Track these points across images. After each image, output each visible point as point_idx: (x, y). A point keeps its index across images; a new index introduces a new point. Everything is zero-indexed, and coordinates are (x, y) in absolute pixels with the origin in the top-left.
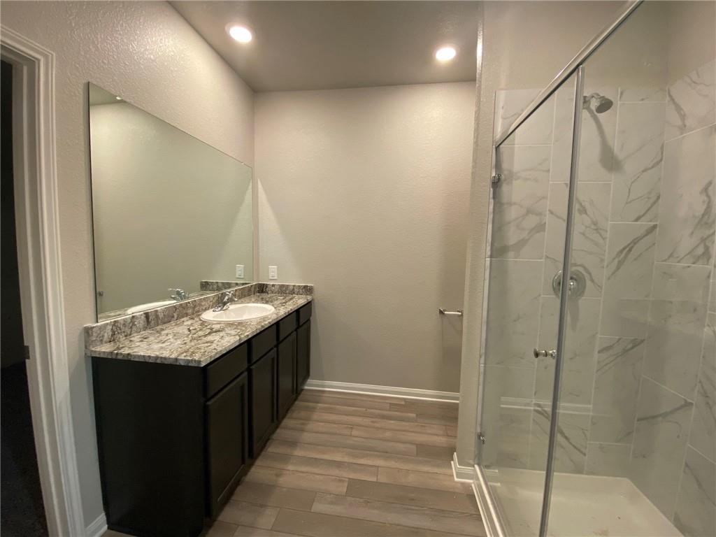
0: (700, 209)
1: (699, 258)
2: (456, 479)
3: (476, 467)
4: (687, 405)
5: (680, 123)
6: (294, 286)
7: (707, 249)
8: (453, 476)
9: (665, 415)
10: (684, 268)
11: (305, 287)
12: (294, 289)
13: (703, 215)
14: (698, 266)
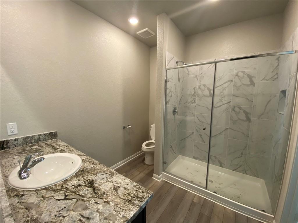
0: (193, 93)
1: (193, 103)
2: (159, 181)
3: (163, 173)
4: (193, 133)
5: (188, 73)
6: (39, 135)
7: (195, 101)
8: (157, 181)
9: (188, 137)
10: (190, 105)
11: (51, 134)
12: (39, 138)
13: (194, 94)
14: (193, 104)
